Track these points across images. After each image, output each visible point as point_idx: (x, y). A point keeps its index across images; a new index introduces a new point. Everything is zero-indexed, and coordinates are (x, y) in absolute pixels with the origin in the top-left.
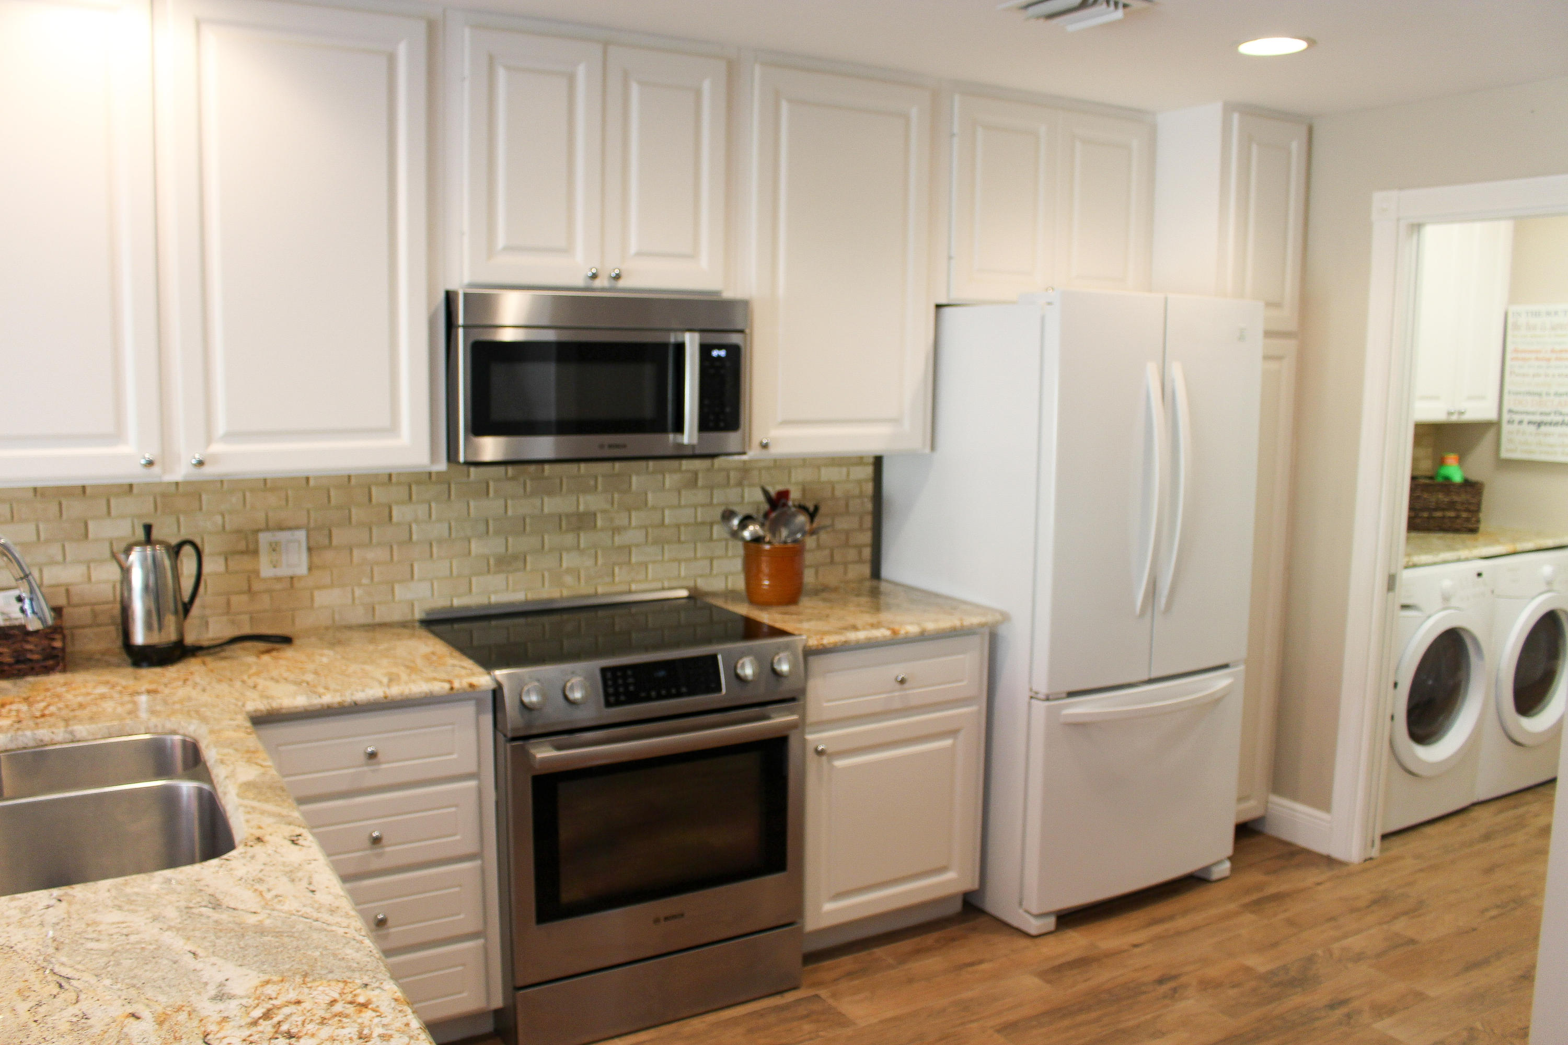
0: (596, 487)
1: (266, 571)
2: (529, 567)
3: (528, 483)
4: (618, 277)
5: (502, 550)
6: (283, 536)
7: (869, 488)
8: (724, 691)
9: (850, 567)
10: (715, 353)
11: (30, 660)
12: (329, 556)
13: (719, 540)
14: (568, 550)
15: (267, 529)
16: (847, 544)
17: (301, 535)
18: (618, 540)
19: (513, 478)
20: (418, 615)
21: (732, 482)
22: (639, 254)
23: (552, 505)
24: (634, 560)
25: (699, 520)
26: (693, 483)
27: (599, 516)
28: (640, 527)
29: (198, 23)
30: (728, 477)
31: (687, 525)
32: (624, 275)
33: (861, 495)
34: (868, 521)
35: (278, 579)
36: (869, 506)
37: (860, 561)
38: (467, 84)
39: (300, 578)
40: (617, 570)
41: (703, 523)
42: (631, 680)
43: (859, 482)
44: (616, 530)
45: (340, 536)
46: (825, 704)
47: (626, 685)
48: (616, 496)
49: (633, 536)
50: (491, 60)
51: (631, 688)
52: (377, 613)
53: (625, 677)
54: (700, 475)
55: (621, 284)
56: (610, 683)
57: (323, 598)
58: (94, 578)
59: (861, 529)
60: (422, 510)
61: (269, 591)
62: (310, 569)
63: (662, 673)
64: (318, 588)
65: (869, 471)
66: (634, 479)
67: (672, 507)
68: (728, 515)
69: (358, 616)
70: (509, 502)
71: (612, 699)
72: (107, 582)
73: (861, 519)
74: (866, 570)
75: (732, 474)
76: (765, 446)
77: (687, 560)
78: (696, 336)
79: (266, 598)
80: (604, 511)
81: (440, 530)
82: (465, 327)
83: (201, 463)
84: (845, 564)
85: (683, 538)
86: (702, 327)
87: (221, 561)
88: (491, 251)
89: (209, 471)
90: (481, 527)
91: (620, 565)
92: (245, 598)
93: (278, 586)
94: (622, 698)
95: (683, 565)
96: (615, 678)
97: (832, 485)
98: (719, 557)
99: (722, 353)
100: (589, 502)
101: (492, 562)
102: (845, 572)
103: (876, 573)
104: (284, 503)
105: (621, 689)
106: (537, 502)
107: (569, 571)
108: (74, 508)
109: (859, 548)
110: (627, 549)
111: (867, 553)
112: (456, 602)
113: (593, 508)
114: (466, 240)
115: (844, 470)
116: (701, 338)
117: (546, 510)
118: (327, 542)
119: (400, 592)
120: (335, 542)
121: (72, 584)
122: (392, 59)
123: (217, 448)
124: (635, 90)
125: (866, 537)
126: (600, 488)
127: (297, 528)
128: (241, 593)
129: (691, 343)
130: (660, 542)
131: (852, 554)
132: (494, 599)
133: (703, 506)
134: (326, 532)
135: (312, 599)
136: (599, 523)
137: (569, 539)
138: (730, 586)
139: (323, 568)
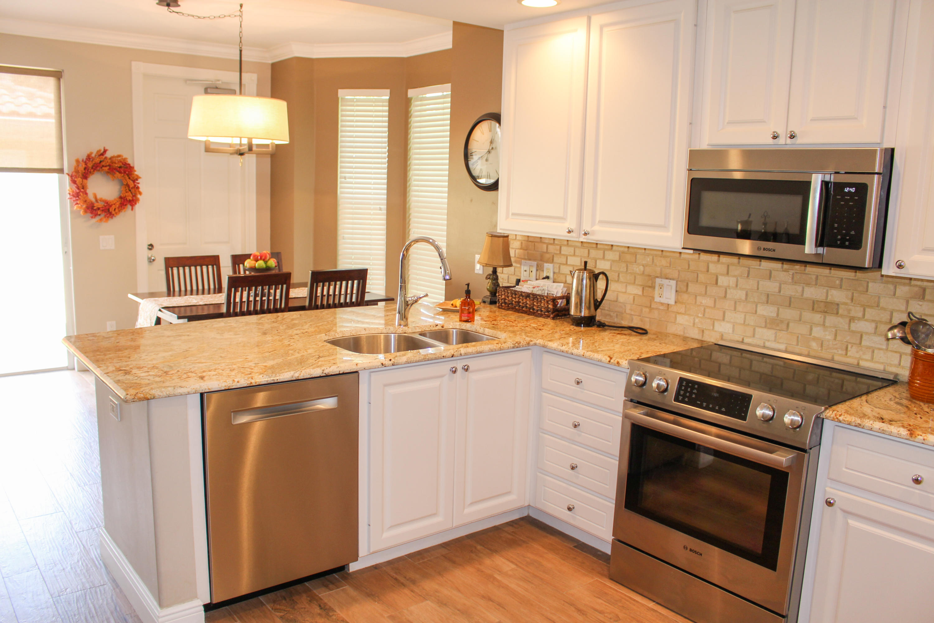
1: (657, 299)
2: (790, 330)
3: (796, 276)
4: (793, 137)
5: (775, 315)
6: (666, 282)
8: (747, 422)
10: (846, 190)
12: (685, 297)
14: (817, 325)
15: (661, 277)
17: (673, 283)
18: (854, 326)
22: (814, 120)
23: (812, 293)
27: (841, 306)
28: (871, 320)
35: (662, 304)
39: (672, 305)
40: (849, 347)
42: (695, 391)
44: (853, 319)
45: (692, 288)
46: (845, 469)
47: (691, 393)
48: (856, 295)
49: (865, 326)
51: (694, 396)
52: (705, 334)
53: (693, 388)
56: (683, 388)
57: (681, 319)
60: (733, 281)
61: (658, 309)
62: (676, 302)
64: (679, 313)
70: (783, 286)
71: (681, 398)
76: (900, 266)
78: (820, 176)
79: (656, 312)
80: (845, 304)
81: (741, 294)
82: (689, 170)
87: (641, 289)
89: (596, 238)
90: (764, 298)
92: (647, 310)
93: (662, 308)
94: (686, 400)
96: (687, 386)
100: (837, 296)
101: (768, 321)
104: (668, 265)
105: (688, 394)
106: (799, 289)
107: (815, 339)
112: (745, 340)
113: (837, 300)
117: (805, 295)
118: (685, 289)
119: (717, 326)
120: (689, 290)
122: (677, 23)
126: (844, 287)
127: (673, 279)
128: (646, 307)
129: (815, 181)
134: (685, 284)
135: (676, 318)
136: (841, 312)
137: (818, 317)
139: (682, 303)
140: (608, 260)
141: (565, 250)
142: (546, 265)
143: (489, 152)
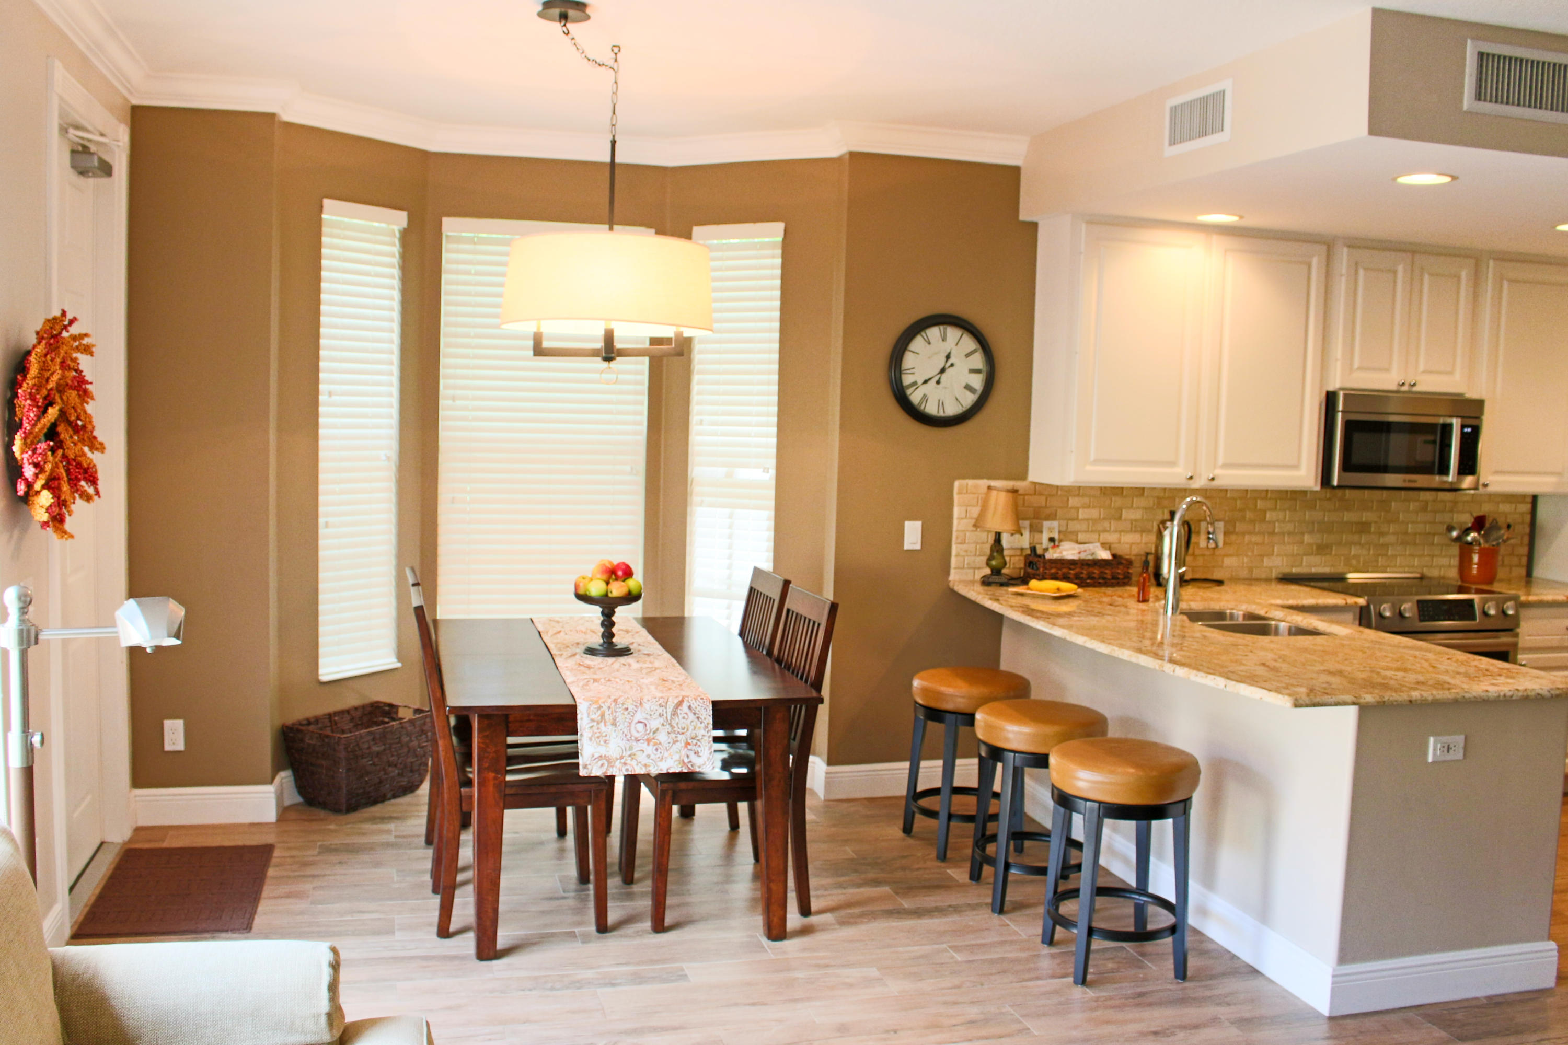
0: (1372, 507)
2: (1333, 553)
3: (1337, 503)
4: (1414, 385)
5: (1319, 541)
7: (1528, 518)
8: (1478, 621)
9: (1514, 569)
10: (1466, 430)
11: (1118, 578)
12: (1233, 537)
13: (1438, 545)
14: (1355, 544)
15: (1205, 520)
16: (1512, 554)
18: (1382, 541)
19: (1330, 499)
20: (1274, 575)
21: (1447, 509)
22: (1425, 372)
23: (1348, 516)
24: (1390, 553)
25: (1427, 531)
26: (1424, 509)
27: (1373, 525)
28: (1394, 533)
29: (1226, 251)
30: (1445, 506)
31: (1420, 534)
32: (1417, 383)
33: (1523, 523)
34: (1526, 540)
35: (1208, 549)
36: (1527, 530)
37: (1519, 566)
38: (1344, 279)
39: (1218, 549)
40: (1380, 559)
41: (1429, 533)
43: (1522, 514)
44: (1382, 534)
45: (1240, 527)
46: (1527, 638)
48: (1383, 514)
49: (1391, 539)
50: (1356, 264)
52: (1254, 573)
54: (1430, 504)
55: (1415, 389)
56: (1421, 609)
57: (1228, 561)
58: (1122, 541)
59: (1522, 544)
60: (1281, 515)
61: (1203, 555)
62: (1224, 544)
63: (1445, 607)
64: (1227, 555)
65: (1526, 507)
66: (1393, 504)
67: (1413, 522)
68: (1450, 529)
69: (1244, 574)
70: (1327, 513)
71: (1422, 618)
72: (1127, 543)
73: (1522, 538)
74: (1523, 571)
75: (1447, 505)
76: (1485, 486)
77: (1420, 556)
78: (1459, 420)
79: (1201, 559)
80: (1376, 522)
82: (1342, 412)
83: (1213, 479)
84: (1511, 567)
85: (1417, 542)
86: (1462, 415)
88: (1351, 370)
89: (1216, 483)
90: (1311, 527)
91: (1382, 555)
93: (1207, 553)
94: (1427, 618)
95: (1416, 559)
96: (1423, 607)
97: (1505, 515)
98: (1436, 556)
99: (1469, 430)
100: (1367, 516)
101: (1315, 547)
102: (1510, 572)
103: (1529, 574)
104: (1214, 505)
105: (1426, 613)
108: (1117, 502)
109: (1520, 556)
110: (1386, 546)
111: (1524, 560)
112: (1294, 570)
113: (1370, 520)
114: (1339, 364)
115: (1513, 506)
116: (1462, 421)
117: (1345, 519)
118: (1234, 529)
119: (1267, 562)
120: (1237, 530)
121: (1113, 543)
122: (1309, 266)
123: (1218, 472)
124: (1426, 278)
125: (1524, 550)
126: (1374, 508)
129: (1456, 423)
130: (1404, 543)
131: (1515, 560)
132: (1314, 570)
133: (1430, 523)
134: (1234, 524)
135: (1223, 562)
136: (1373, 529)
137: (1353, 538)
138: (1442, 573)
139: (1230, 544)
140: (1138, 508)
141: (1073, 502)
142: (1046, 524)
143: (943, 371)
